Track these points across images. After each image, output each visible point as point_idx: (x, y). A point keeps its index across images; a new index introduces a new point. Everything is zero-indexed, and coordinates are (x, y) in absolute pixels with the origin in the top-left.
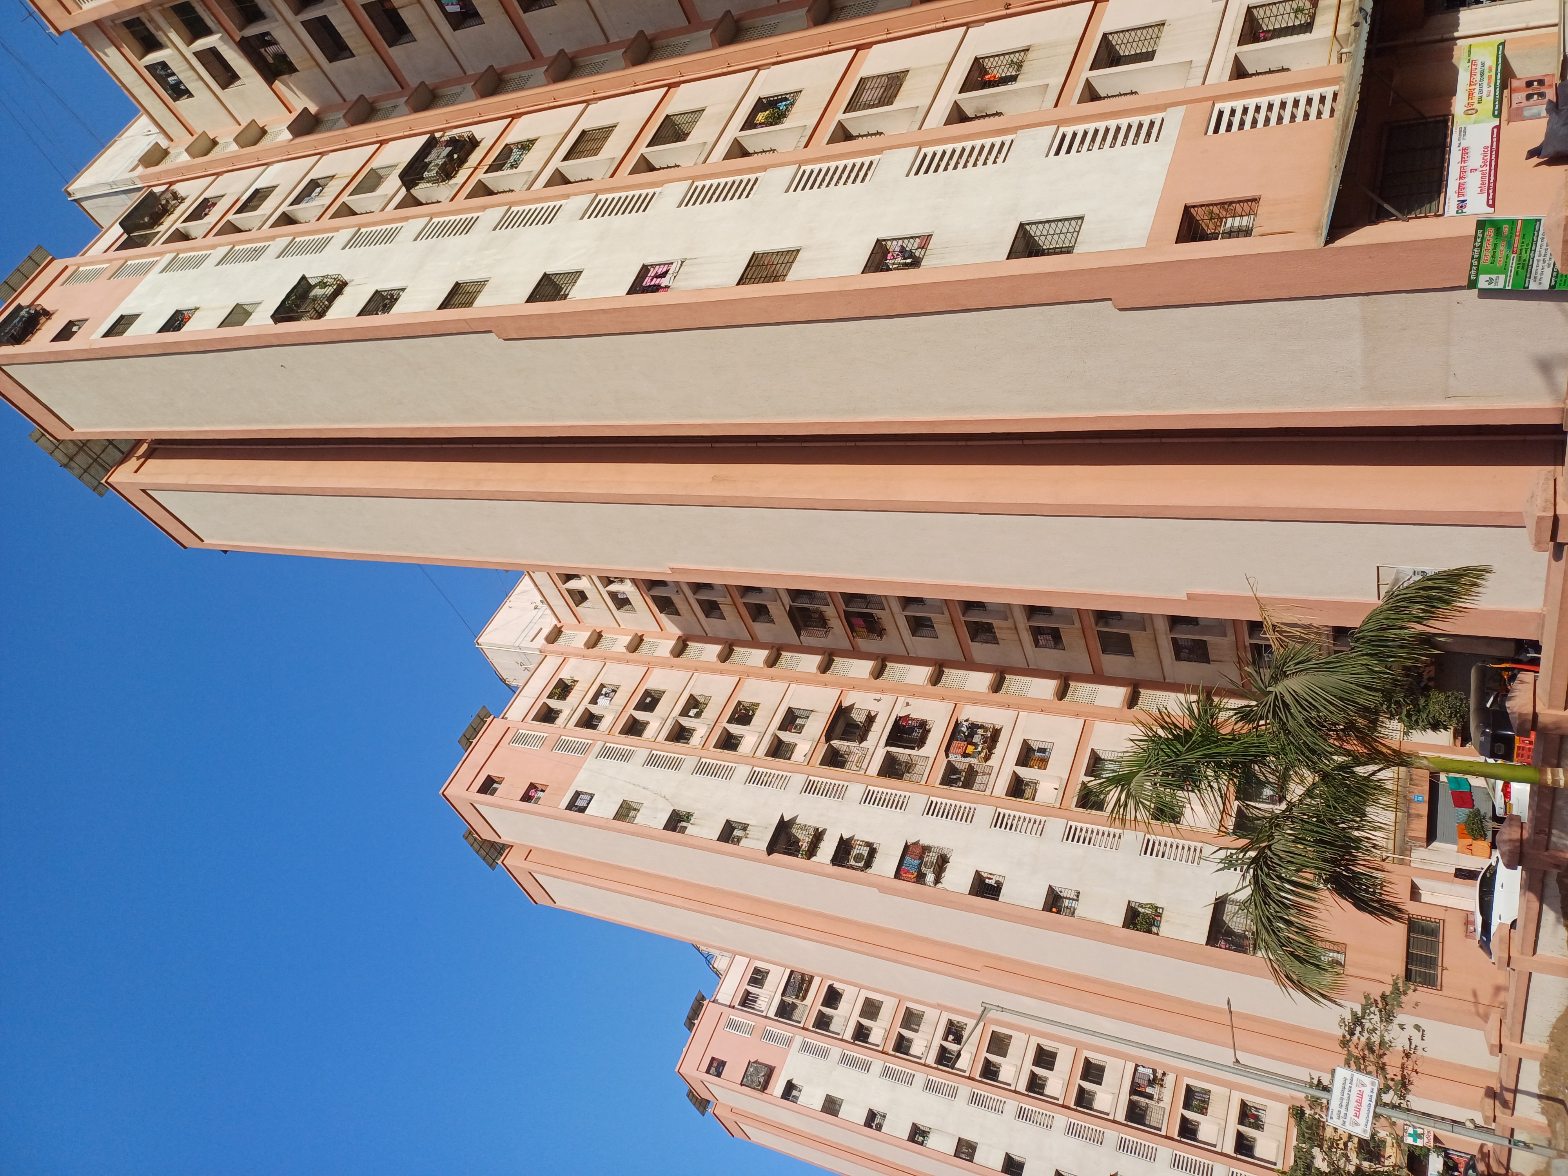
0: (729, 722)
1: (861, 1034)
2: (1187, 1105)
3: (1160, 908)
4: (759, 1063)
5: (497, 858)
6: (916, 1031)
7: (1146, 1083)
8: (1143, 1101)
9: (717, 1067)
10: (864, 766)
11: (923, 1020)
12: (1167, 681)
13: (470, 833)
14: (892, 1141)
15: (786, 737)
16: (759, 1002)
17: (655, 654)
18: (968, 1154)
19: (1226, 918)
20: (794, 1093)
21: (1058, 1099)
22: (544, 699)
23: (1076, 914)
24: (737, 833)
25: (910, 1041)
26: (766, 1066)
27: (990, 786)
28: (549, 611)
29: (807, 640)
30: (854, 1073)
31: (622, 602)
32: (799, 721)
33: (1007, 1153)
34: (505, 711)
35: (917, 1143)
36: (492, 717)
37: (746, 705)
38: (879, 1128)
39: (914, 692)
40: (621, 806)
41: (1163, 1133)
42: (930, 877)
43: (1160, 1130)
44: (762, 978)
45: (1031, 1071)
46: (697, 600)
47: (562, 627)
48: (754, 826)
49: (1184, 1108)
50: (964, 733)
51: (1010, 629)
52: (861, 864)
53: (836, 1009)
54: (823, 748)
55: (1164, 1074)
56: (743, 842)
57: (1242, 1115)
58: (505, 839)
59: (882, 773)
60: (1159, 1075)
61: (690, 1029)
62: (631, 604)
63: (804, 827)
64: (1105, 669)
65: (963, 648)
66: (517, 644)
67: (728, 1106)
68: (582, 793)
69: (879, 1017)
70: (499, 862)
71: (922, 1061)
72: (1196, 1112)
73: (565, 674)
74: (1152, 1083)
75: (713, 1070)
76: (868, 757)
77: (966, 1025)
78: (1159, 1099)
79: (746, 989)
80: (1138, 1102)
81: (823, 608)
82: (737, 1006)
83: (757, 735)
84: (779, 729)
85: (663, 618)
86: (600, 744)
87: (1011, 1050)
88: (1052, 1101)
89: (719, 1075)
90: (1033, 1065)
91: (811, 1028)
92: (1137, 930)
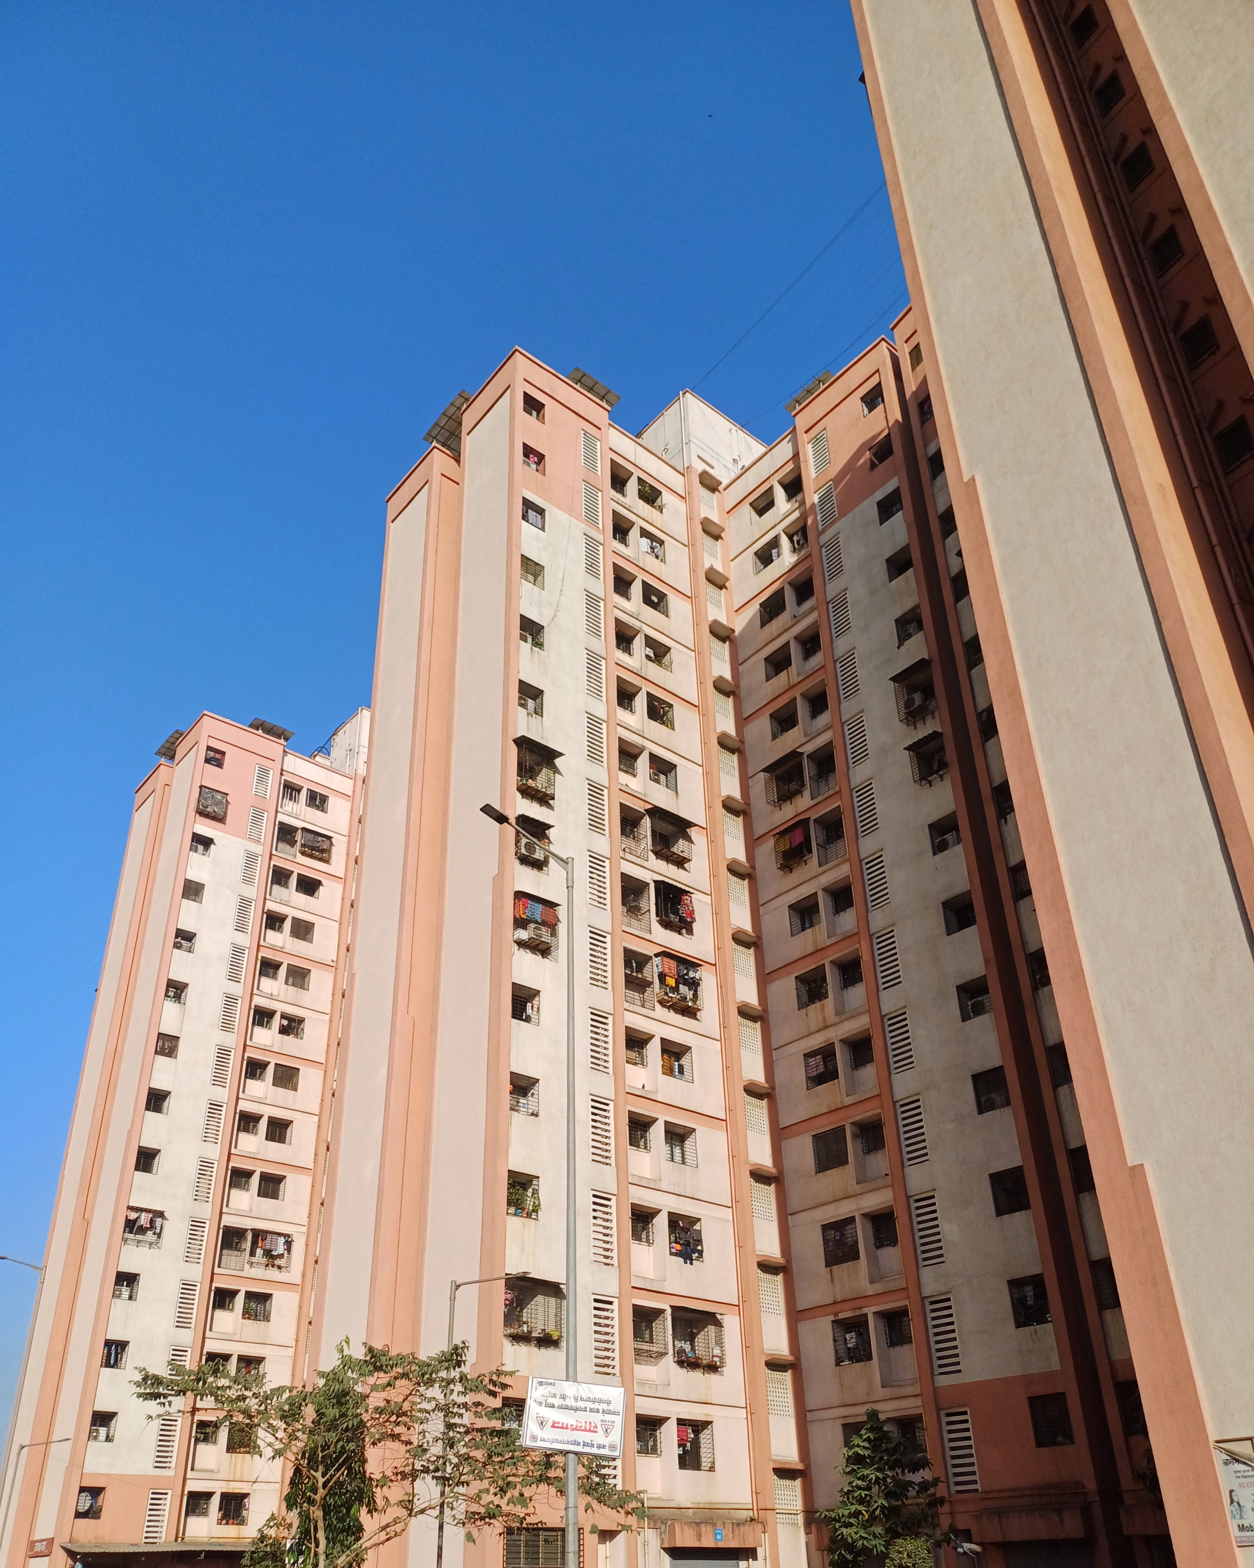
0: (649, 694)
1: (274, 921)
2: (249, 1295)
3: (537, 1216)
4: (227, 806)
5: (438, 441)
6: (286, 983)
7: (268, 1247)
8: (248, 1245)
9: (215, 758)
10: (628, 856)
11: (299, 989)
12: (789, 1217)
13: (467, 400)
14: (165, 962)
15: (643, 764)
16: (291, 803)
17: (709, 604)
18: (163, 1048)
19: (540, 1299)
20: (201, 848)
21: (236, 1147)
22: (637, 473)
23: (513, 1112)
24: (531, 703)
25: (274, 976)
26: (225, 813)
27: (632, 1007)
28: (733, 476)
29: (760, 781)
30: (231, 913)
31: (765, 557)
32: (662, 777)
33: (170, 1093)
34: (616, 426)
35: (167, 991)
36: (609, 408)
37: (670, 714)
38: (177, 946)
39: (719, 914)
40: (537, 564)
41: (217, 1270)
42: (523, 935)
43: (219, 1266)
44: (316, 805)
45: (263, 1116)
46: (788, 642)
47: (719, 491)
48: (542, 723)
49: (247, 1293)
50: (687, 974)
51: (824, 1019)
52: (523, 851)
53: (297, 890)
54: (640, 807)
55: (279, 1267)
56: (522, 712)
57: (248, 1360)
58: (469, 443)
59: (626, 878)
60: (278, 1262)
61: (251, 726)
62: (765, 567)
63: (551, 783)
64: (790, 1141)
65: (784, 969)
66: (692, 439)
67: (172, 781)
68: (543, 517)
69: (295, 940)
70: (434, 444)
71: (255, 991)
72: (244, 1306)
73: (667, 497)
74: (268, 1253)
75: (211, 754)
76: (638, 861)
77: (301, 1039)
78: (252, 1263)
79: (303, 787)
80: (246, 1239)
81: (807, 793)
82: (283, 778)
83: (639, 727)
84: (650, 754)
85: (755, 607)
86: (600, 538)
87: (281, 1090)
88: (233, 1142)
89: (208, 761)
90: (270, 1117)
91: (272, 863)
92: (508, 1189)
